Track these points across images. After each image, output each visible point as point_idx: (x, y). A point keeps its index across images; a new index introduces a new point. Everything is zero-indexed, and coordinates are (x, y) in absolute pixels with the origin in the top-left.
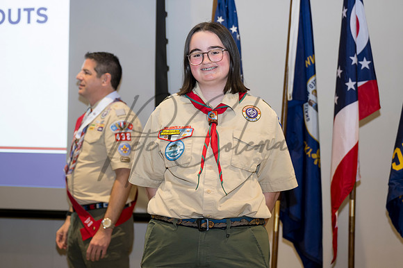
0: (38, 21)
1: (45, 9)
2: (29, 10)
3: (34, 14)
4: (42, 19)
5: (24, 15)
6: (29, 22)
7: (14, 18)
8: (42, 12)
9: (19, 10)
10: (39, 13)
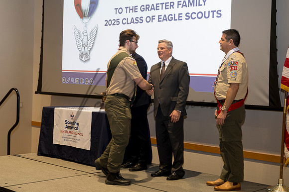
0: (217, 17)
1: (220, 11)
2: (213, 12)
3: (215, 13)
4: (219, 15)
5: (211, 14)
6: (213, 17)
7: (207, 16)
8: (219, 12)
9: (209, 11)
10: (218, 13)
